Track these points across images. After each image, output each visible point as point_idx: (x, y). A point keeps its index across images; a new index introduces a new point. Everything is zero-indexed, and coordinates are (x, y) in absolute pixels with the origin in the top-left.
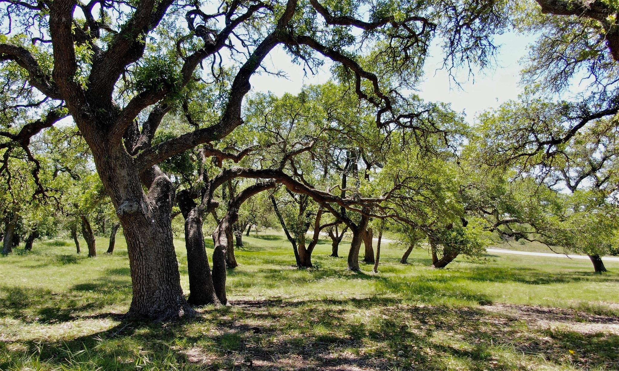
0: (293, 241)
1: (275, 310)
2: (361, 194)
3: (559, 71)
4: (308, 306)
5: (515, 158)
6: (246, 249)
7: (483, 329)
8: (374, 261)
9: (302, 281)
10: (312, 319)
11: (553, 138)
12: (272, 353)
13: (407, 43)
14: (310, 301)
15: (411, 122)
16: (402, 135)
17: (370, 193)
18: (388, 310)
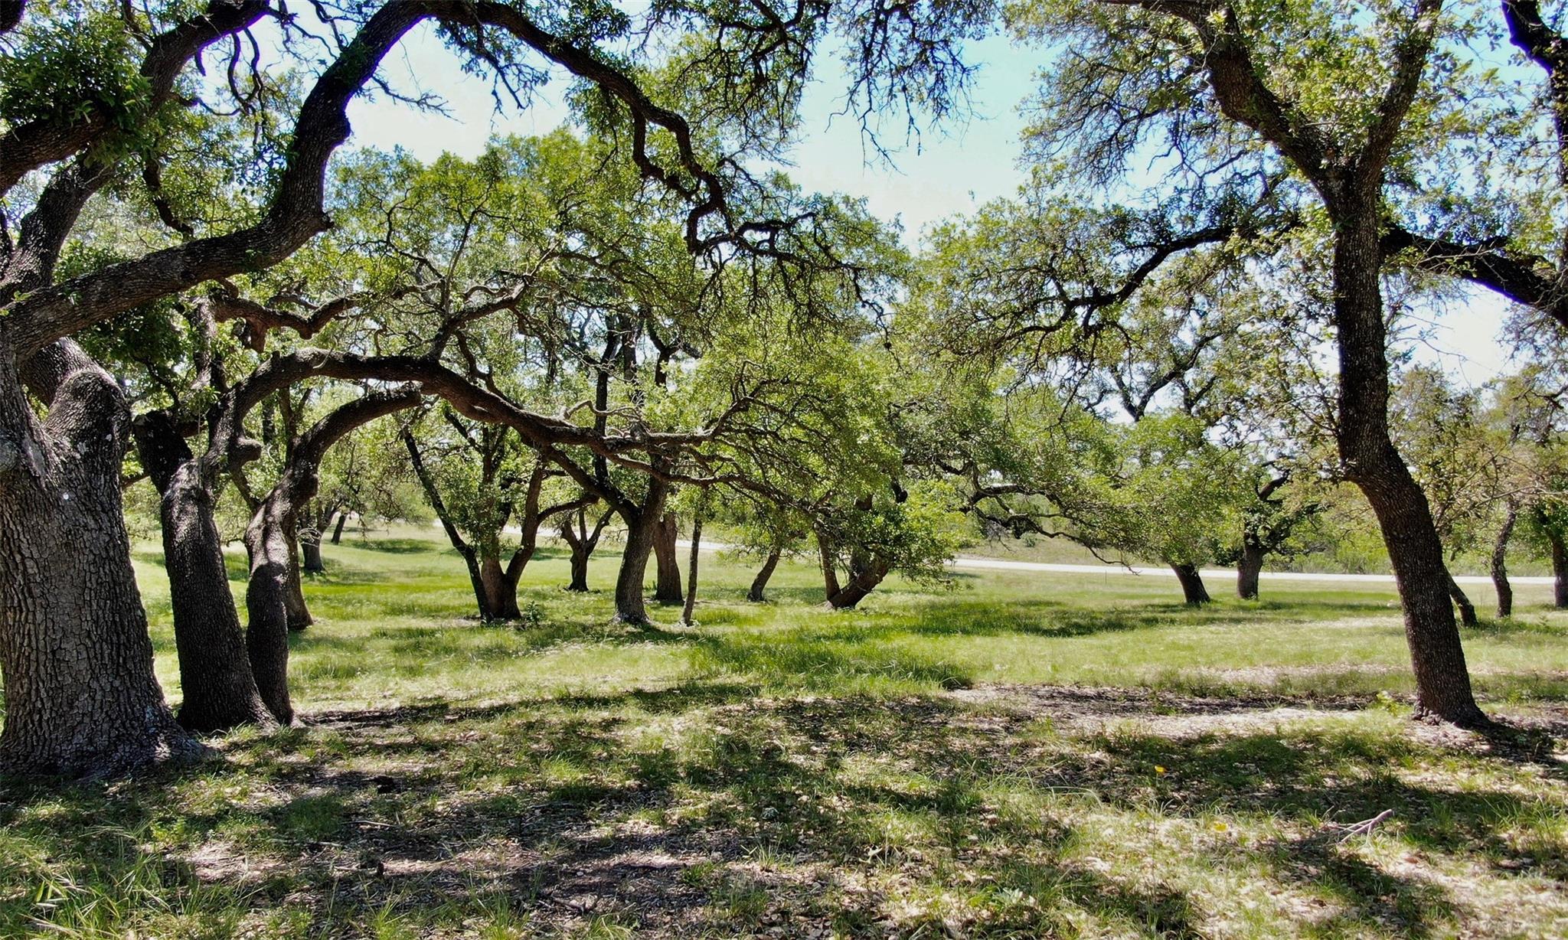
0: (468, 553)
1: (432, 731)
2: (648, 425)
3: (1105, 137)
4: (520, 715)
5: (1014, 336)
6: (333, 579)
7: (957, 743)
8: (680, 598)
9: (496, 655)
10: (535, 746)
11: (1095, 290)
12: (433, 839)
13: (760, 43)
14: (525, 704)
15: (771, 241)
16: (750, 272)
17: (671, 422)
18: (728, 714)
